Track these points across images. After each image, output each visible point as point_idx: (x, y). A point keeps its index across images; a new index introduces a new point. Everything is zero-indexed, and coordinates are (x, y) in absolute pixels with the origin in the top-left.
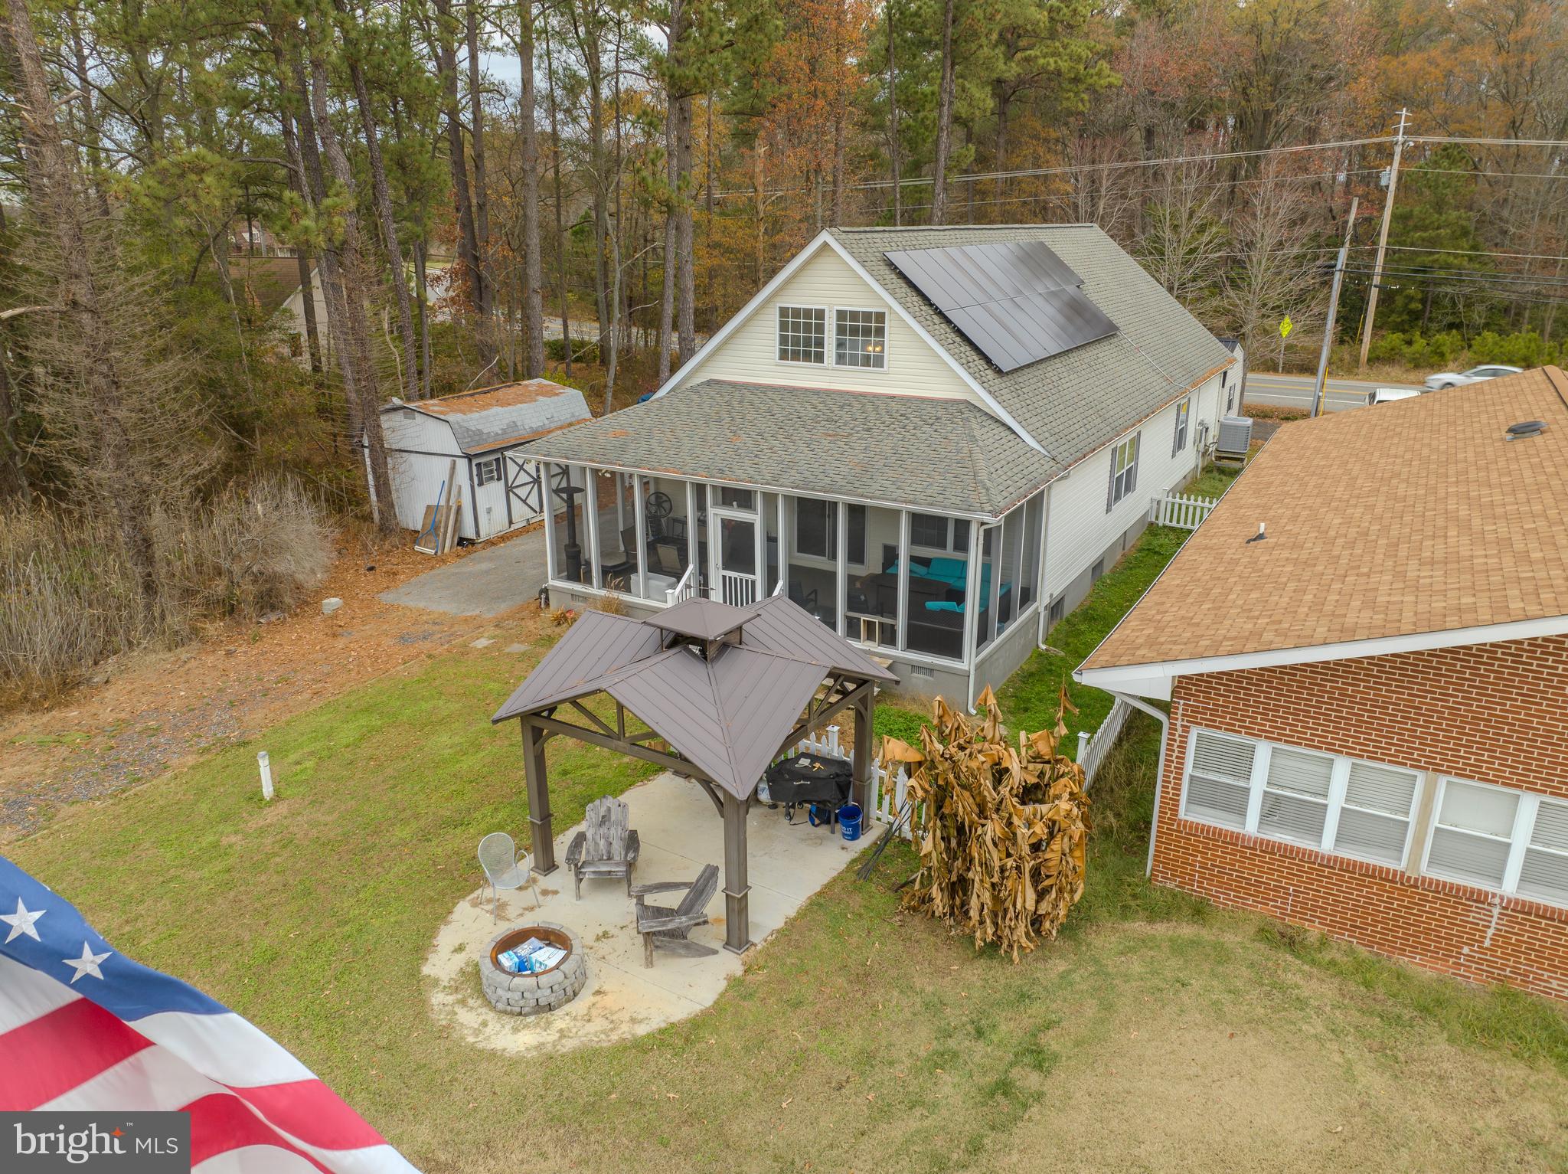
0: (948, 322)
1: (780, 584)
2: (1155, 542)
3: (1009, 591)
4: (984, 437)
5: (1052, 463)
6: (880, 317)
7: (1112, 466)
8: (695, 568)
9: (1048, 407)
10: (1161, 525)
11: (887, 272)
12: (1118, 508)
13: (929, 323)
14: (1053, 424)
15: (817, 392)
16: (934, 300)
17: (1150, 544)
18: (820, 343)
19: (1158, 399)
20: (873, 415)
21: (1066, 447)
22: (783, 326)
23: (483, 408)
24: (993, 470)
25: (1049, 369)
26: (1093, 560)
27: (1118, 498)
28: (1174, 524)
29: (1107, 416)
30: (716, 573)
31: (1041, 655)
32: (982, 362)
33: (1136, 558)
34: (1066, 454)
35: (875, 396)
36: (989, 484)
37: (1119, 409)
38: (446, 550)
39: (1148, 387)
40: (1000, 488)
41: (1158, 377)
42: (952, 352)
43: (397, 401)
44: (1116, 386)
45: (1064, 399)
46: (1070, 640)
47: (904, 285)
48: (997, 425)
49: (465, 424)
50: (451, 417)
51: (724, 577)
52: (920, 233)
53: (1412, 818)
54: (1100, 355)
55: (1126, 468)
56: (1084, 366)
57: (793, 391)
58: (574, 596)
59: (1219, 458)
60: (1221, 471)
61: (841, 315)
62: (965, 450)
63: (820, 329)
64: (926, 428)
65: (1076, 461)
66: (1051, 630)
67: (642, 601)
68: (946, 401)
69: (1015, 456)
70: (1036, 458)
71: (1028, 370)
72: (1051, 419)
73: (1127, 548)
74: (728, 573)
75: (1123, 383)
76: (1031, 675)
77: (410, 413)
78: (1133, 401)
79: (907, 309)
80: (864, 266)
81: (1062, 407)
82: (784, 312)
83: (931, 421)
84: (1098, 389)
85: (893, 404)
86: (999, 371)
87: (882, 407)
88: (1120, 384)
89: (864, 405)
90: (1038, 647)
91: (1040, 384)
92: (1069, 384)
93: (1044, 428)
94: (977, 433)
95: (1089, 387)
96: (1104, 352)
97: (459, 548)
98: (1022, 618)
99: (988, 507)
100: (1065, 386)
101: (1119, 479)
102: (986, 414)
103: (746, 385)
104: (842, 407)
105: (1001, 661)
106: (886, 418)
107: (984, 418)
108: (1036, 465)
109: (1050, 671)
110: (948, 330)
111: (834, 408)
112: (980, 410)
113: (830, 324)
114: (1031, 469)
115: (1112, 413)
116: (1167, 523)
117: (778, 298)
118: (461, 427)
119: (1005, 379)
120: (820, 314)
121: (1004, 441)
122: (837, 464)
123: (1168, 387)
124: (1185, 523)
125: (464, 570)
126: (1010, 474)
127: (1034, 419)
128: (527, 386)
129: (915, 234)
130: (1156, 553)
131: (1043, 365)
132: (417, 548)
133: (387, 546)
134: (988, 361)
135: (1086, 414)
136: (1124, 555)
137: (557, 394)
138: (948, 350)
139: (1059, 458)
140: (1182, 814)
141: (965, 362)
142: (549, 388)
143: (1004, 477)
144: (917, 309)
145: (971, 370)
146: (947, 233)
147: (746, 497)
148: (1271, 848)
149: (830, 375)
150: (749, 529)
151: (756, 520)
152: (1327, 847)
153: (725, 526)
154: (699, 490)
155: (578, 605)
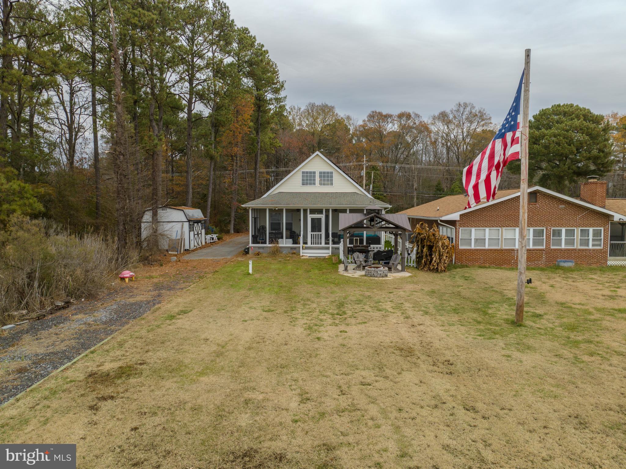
6: (331, 174)
15: (315, 193)
18: (314, 180)
22: (303, 176)
30: (309, 235)
35: (331, 193)
38: (182, 252)
53: (500, 238)
57: (307, 193)
58: (259, 248)
61: (320, 173)
63: (314, 177)
67: (284, 245)
68: (351, 193)
74: (313, 233)
82: (304, 173)
113: (317, 175)
117: (302, 169)
120: (314, 173)
132: (170, 252)
140: (460, 248)
147: (320, 211)
148: (477, 250)
149: (317, 188)
150: (320, 219)
151: (323, 217)
152: (487, 247)
153: (313, 220)
154: (305, 211)
155: (261, 250)
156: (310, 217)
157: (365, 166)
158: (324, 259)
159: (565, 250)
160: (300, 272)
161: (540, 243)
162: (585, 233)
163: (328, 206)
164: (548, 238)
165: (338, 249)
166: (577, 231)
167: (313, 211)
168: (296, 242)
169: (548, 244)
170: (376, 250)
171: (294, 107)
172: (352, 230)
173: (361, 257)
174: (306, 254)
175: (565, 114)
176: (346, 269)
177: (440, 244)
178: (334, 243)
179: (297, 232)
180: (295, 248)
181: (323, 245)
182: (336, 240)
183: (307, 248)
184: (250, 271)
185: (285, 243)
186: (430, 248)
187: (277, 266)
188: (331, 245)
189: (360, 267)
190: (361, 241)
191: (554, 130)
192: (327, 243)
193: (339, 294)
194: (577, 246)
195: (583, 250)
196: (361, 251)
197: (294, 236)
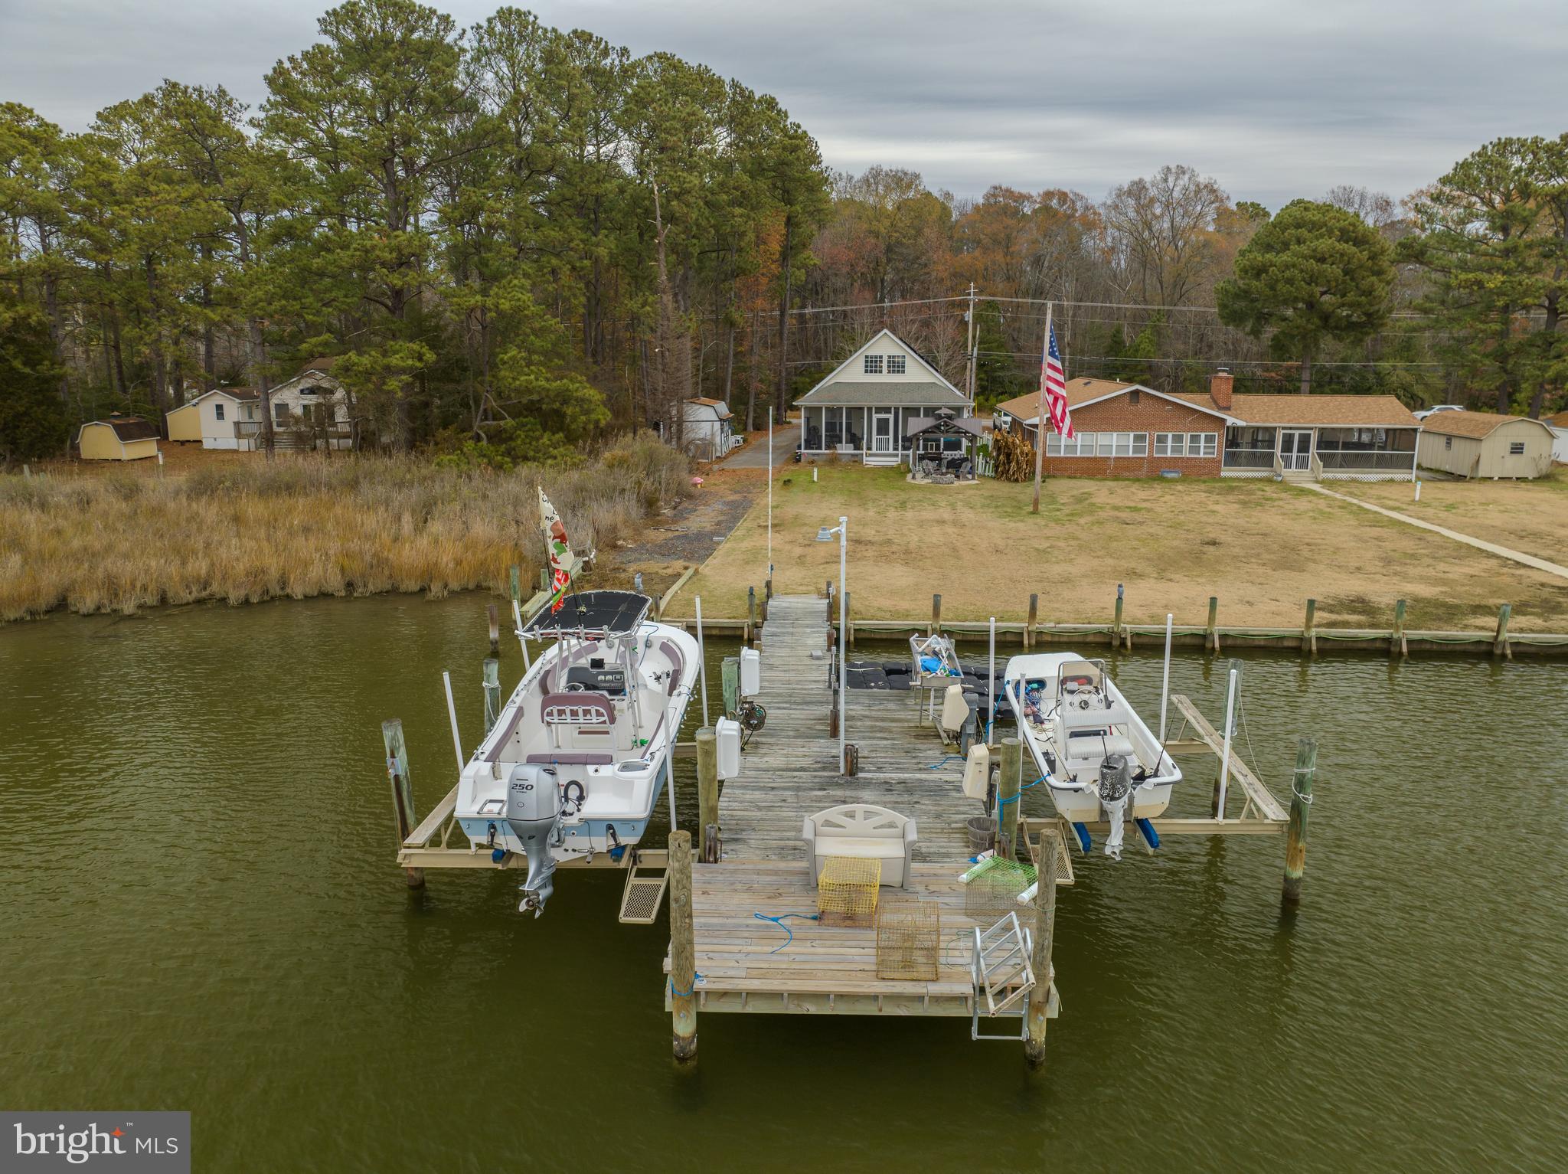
15: (881, 383)
18: (881, 367)
22: (867, 362)
35: (904, 383)
57: (871, 383)
58: (814, 455)
61: (889, 357)
63: (881, 362)
67: (844, 451)
82: (866, 358)
89: (899, 387)
103: (852, 383)
104: (890, 388)
111: (887, 388)
117: (864, 353)
120: (881, 357)
140: (1047, 455)
147: (887, 410)
148: (1067, 458)
149: (885, 377)
150: (887, 420)
151: (891, 417)
152: (1079, 455)
153: (879, 420)
154: (870, 409)
155: (815, 458)
156: (875, 417)
157: (972, 303)
158: (892, 468)
159: (1171, 458)
160: (866, 480)
161: (1142, 450)
162: (1195, 439)
163: (897, 404)
164: (1151, 444)
165: (908, 456)
166: (1187, 437)
167: (879, 410)
168: (858, 447)
169: (1151, 451)
170: (950, 458)
171: (840, 175)
172: (927, 435)
173: (931, 465)
174: (870, 462)
175: (1314, 226)
176: (914, 477)
177: (1019, 451)
178: (905, 448)
179: (859, 434)
180: (857, 455)
181: (891, 451)
182: (907, 444)
183: (871, 455)
184: (815, 479)
185: (845, 449)
186: (1008, 455)
187: (840, 475)
188: (900, 452)
189: (927, 475)
190: (938, 447)
191: (1285, 257)
192: (896, 449)
193: (903, 496)
194: (1186, 454)
195: (1192, 459)
196: (932, 459)
197: (855, 440)
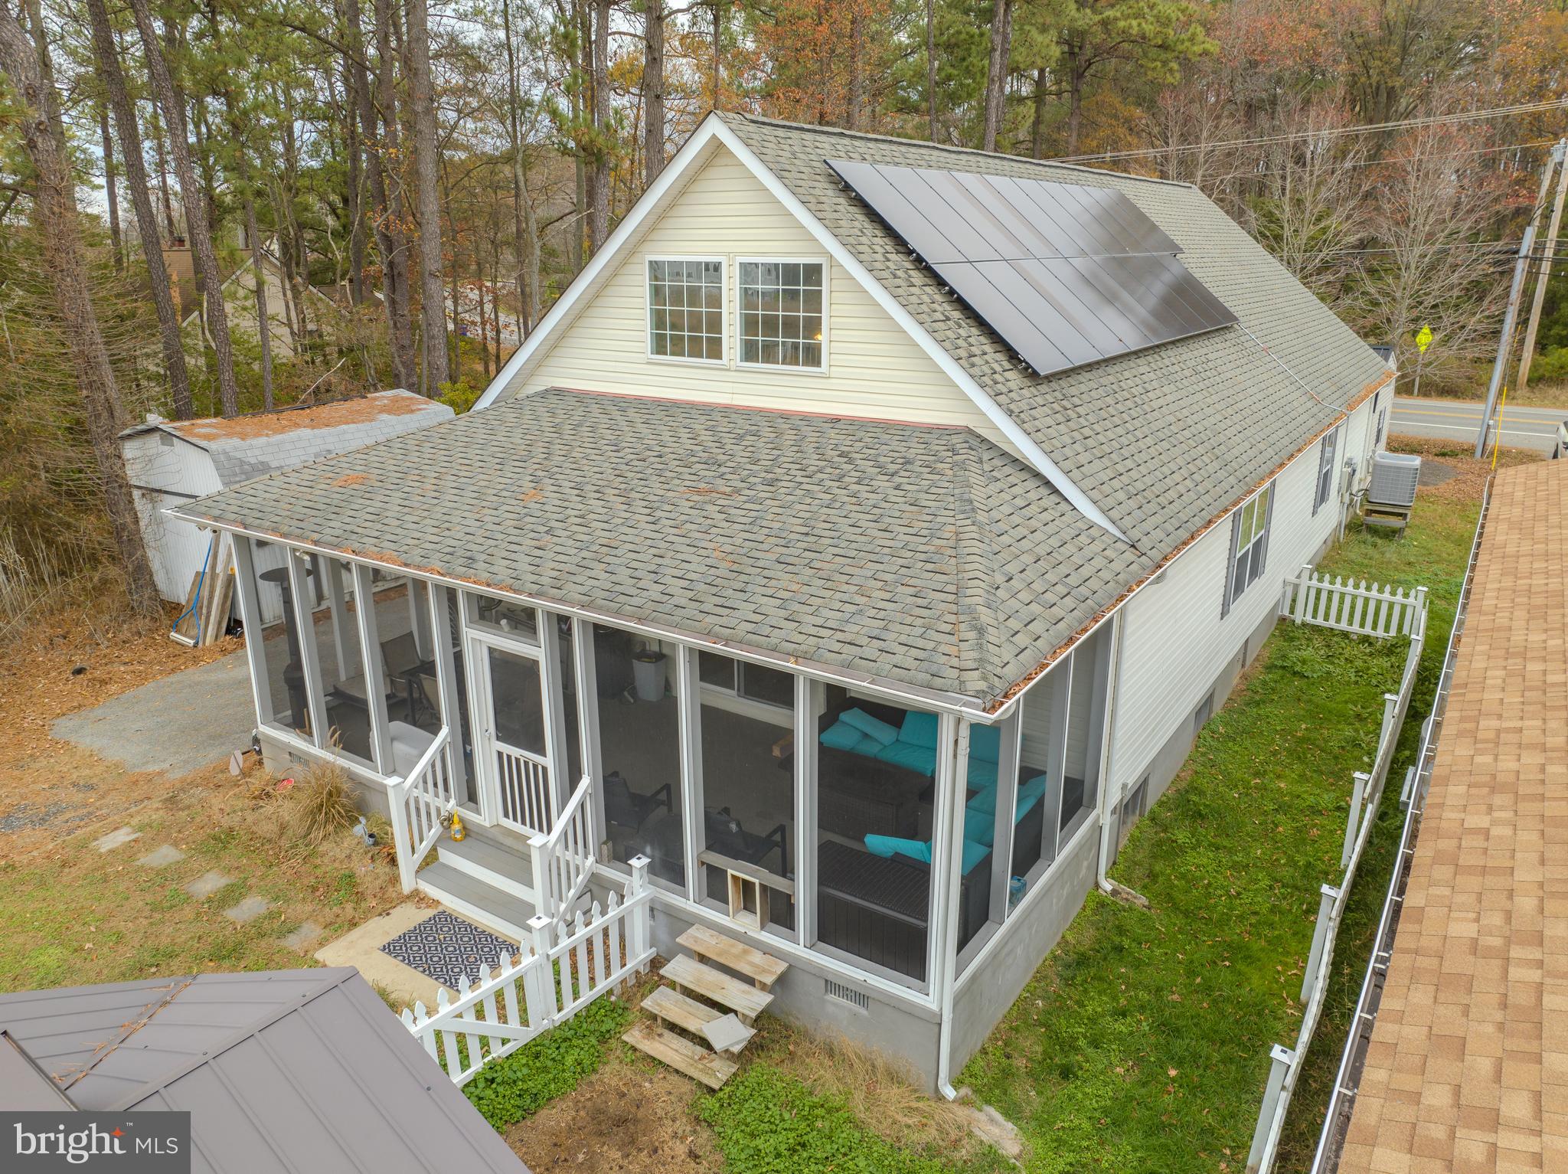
0: (940, 282)
1: (585, 782)
2: (1293, 655)
3: (1040, 803)
4: (992, 502)
5: (1130, 556)
6: (813, 273)
7: (1233, 540)
8: (452, 732)
9: (1124, 441)
10: (1298, 621)
11: (830, 193)
12: (1238, 607)
13: (898, 282)
14: (1134, 474)
15: (707, 410)
16: (913, 244)
17: (1284, 657)
18: (715, 323)
19: (1304, 428)
20: (790, 453)
21: (1158, 519)
22: (657, 292)
23: (283, 430)
24: (1000, 579)
25: (1127, 374)
26: (1196, 700)
27: (1239, 589)
28: (1320, 621)
29: (1228, 457)
30: (487, 747)
31: (1102, 905)
32: (1000, 356)
33: (1264, 683)
34: (1158, 534)
35: (806, 418)
36: (986, 616)
37: (1247, 445)
38: (207, 644)
39: (1287, 409)
40: (1014, 624)
41: (1298, 393)
42: (940, 336)
43: (153, 419)
44: (1240, 406)
45: (1154, 426)
46: (1158, 867)
47: (861, 217)
48: (1024, 475)
49: (238, 455)
50: (213, 446)
51: (500, 754)
52: (913, 150)
54: (1211, 356)
55: (1253, 541)
56: (1187, 373)
57: (669, 407)
59: (1370, 512)
60: (1373, 530)
62: (948, 532)
64: (882, 482)
65: (1178, 549)
66: (1124, 841)
68: (930, 429)
69: (1055, 542)
70: (1097, 546)
71: (1088, 375)
72: (1129, 463)
73: (1248, 663)
74: (505, 749)
75: (1249, 401)
76: (1082, 961)
77: (168, 437)
78: (1267, 431)
79: (857, 255)
80: (780, 178)
81: (1149, 441)
82: (655, 267)
83: (893, 468)
84: (1210, 411)
85: (832, 433)
86: (1031, 374)
87: (812, 437)
88: (1245, 403)
89: (779, 434)
90: (1097, 886)
91: (1110, 400)
92: (1161, 402)
93: (1116, 483)
94: (977, 494)
95: (1196, 407)
96: (1213, 351)
97: (228, 637)
98: (1066, 850)
99: (975, 682)
100: (1155, 404)
101: (1242, 560)
102: (1004, 454)
103: (599, 398)
104: (741, 437)
105: (1019, 951)
106: (813, 461)
107: (997, 462)
108: (1098, 562)
109: (1119, 949)
110: (938, 298)
111: (727, 440)
112: (992, 446)
113: (731, 289)
114: (1086, 571)
115: (1236, 452)
116: (1309, 619)
117: (647, 246)
118: (229, 458)
119: (1044, 388)
120: (714, 271)
121: (1034, 508)
122: (688, 553)
123: (1315, 410)
124: (1338, 620)
125: (213, 677)
126: (1038, 586)
127: (1097, 465)
128: (375, 399)
129: (903, 149)
130: (1295, 673)
131: (1117, 368)
132: (174, 635)
133: (125, 634)
134: (1012, 355)
135: (1194, 453)
136: (1244, 677)
137: (412, 411)
138: (932, 332)
139: (1145, 544)
141: (963, 353)
142: (408, 402)
143: (1025, 596)
144: (879, 257)
145: (976, 371)
146: (961, 157)
149: (731, 379)
